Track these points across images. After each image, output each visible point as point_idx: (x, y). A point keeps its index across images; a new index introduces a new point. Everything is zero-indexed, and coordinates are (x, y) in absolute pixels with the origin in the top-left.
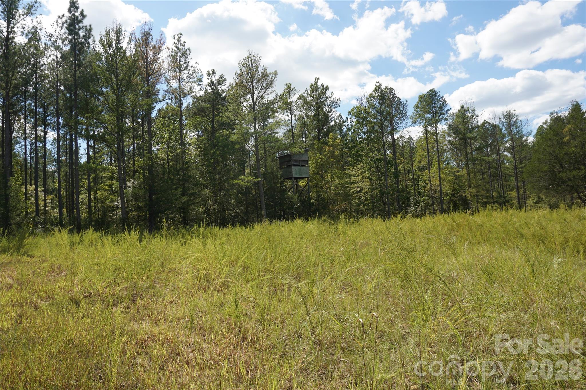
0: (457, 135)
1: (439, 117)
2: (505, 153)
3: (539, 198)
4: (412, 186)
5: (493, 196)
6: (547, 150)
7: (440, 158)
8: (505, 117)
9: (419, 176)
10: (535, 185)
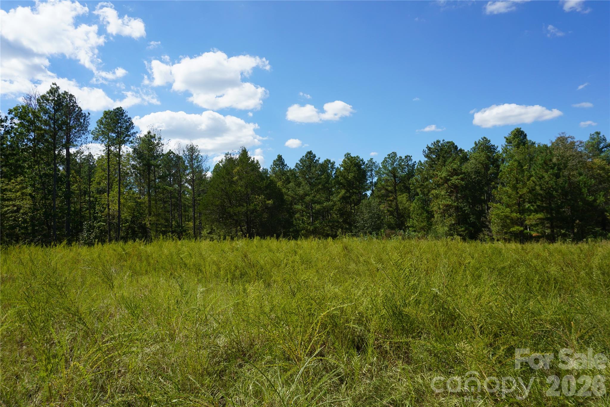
0: (142, 160)
1: (124, 138)
2: (186, 184)
3: (212, 229)
4: (87, 209)
5: (172, 225)
6: (220, 186)
7: (122, 182)
8: (188, 150)
9: (96, 198)
10: (208, 218)
